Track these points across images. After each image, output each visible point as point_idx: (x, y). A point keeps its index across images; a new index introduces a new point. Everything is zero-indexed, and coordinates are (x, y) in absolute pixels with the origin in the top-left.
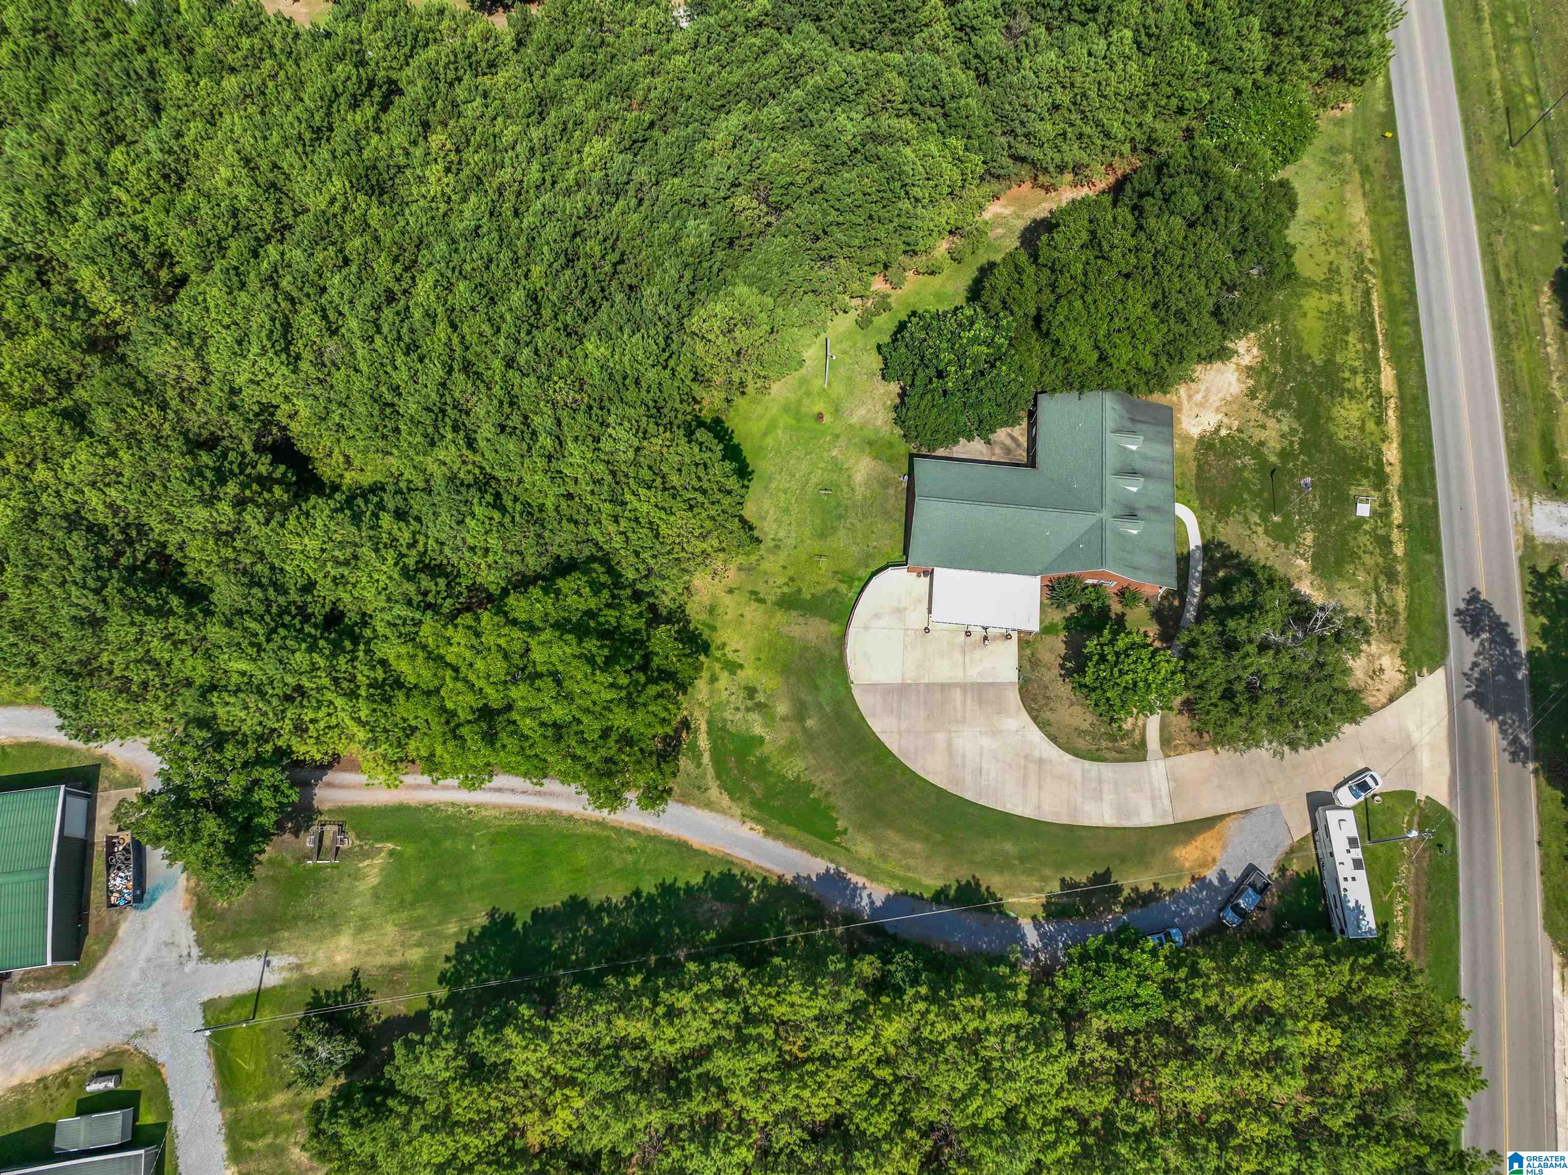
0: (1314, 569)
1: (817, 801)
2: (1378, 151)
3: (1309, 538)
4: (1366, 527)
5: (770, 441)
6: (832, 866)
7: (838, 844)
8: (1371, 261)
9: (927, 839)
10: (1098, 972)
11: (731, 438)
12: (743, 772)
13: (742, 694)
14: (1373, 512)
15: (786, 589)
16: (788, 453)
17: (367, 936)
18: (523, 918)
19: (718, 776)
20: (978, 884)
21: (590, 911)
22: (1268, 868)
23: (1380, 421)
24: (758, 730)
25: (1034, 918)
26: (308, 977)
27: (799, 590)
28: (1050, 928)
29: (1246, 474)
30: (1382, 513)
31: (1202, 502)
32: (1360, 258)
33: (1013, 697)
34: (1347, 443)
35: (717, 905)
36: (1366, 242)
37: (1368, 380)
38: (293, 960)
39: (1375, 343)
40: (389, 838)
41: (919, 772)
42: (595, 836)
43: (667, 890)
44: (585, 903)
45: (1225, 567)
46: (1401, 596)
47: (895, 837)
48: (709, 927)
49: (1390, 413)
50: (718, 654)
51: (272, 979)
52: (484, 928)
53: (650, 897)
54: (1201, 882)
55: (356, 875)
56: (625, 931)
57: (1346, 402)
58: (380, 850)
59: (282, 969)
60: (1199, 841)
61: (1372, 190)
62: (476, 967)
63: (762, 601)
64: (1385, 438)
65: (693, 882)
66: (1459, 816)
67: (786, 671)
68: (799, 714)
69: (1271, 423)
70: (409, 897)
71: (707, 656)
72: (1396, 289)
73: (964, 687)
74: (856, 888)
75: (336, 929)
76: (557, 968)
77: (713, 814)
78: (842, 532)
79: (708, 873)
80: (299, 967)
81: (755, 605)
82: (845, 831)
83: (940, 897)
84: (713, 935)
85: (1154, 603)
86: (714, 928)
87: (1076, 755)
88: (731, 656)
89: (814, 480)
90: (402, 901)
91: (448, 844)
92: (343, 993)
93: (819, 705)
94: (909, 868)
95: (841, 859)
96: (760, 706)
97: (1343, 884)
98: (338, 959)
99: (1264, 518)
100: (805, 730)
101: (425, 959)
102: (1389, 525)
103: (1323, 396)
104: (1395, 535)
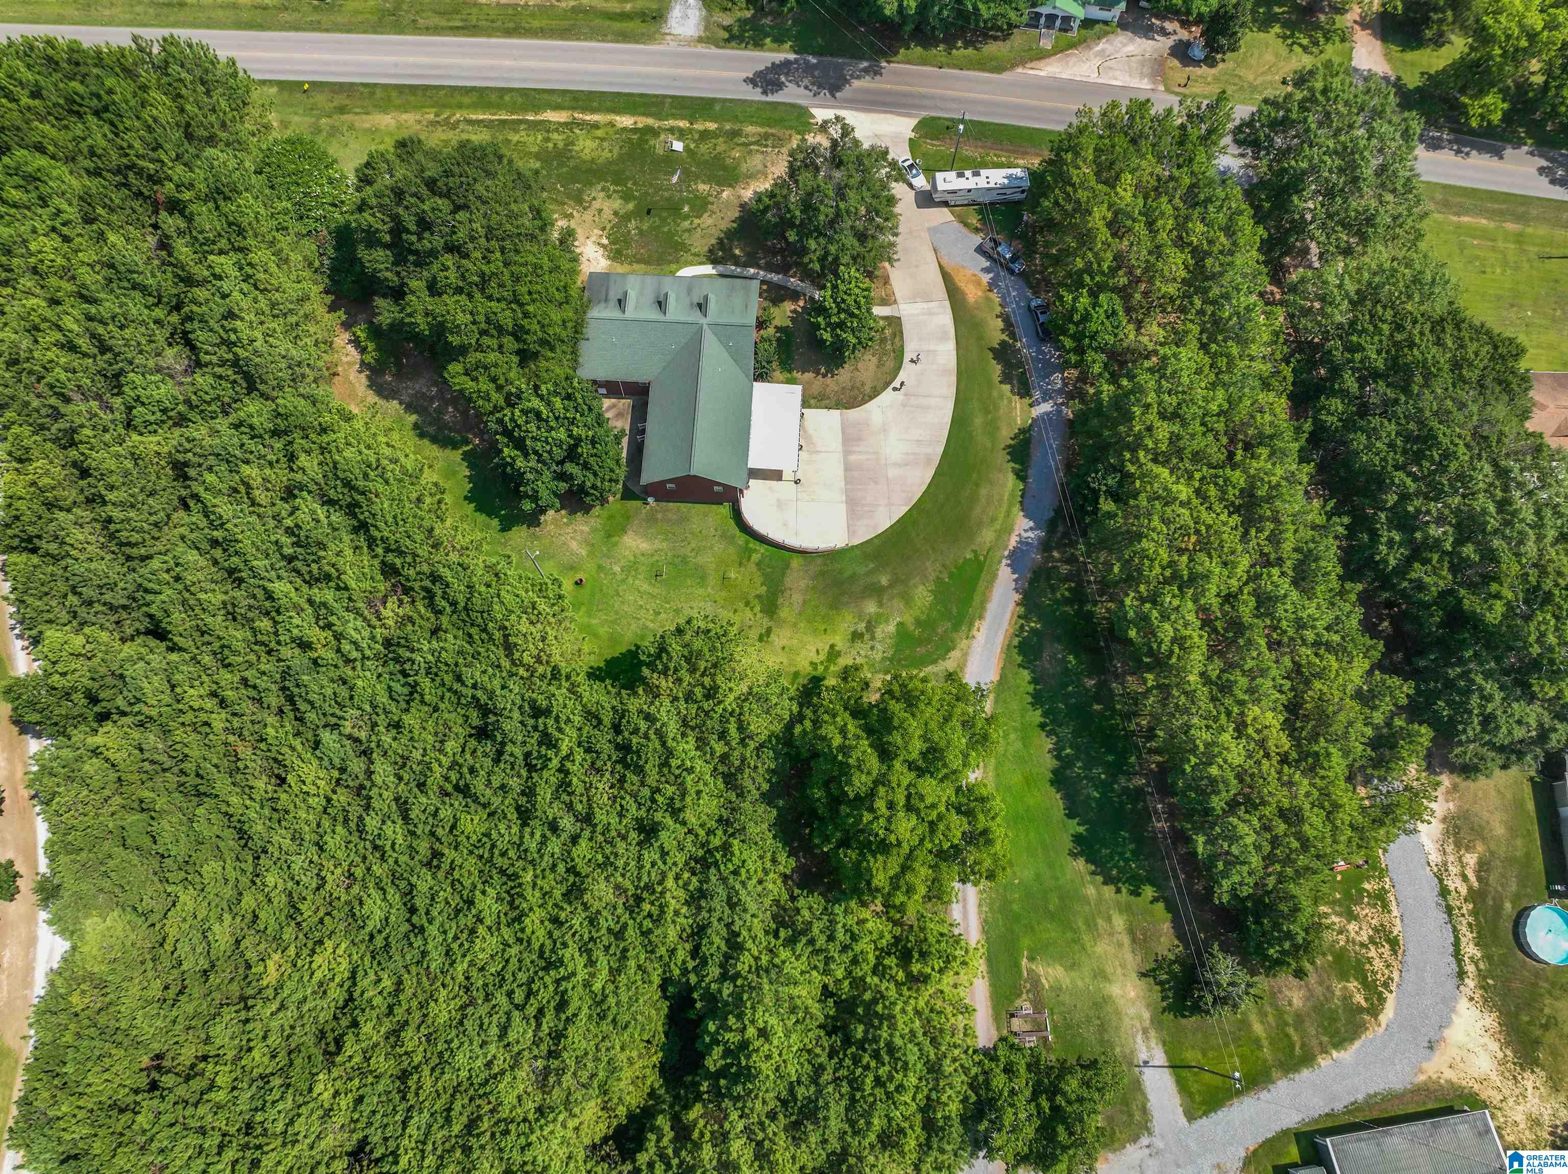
0: (730, 186)
1: (951, 576)
2: (320, 99)
3: (703, 187)
4: (692, 146)
5: (603, 631)
6: (1004, 562)
7: (986, 557)
8: (437, 115)
9: (977, 485)
10: (1092, 338)
11: (599, 669)
12: (929, 641)
13: (858, 645)
14: (679, 139)
15: (758, 608)
16: (617, 613)
17: (1109, 970)
18: (1075, 827)
19: (934, 662)
20: (1009, 446)
21: (1061, 767)
22: (977, 239)
23: (596, 126)
24: (891, 628)
25: (1031, 405)
26: (1152, 1021)
27: (758, 597)
28: (1037, 395)
29: (645, 228)
30: (681, 134)
31: (670, 262)
32: (433, 124)
33: (854, 414)
34: (616, 150)
35: (1045, 655)
36: (418, 117)
37: (557, 130)
38: (1139, 1038)
39: (520, 122)
40: (1017, 965)
41: (924, 488)
42: (996, 769)
43: (1037, 699)
44: (1055, 772)
45: (731, 249)
46: (750, 129)
47: (977, 511)
48: (1064, 660)
49: (588, 118)
50: (821, 668)
51: (1159, 1057)
52: (1087, 861)
53: (1045, 714)
54: (992, 285)
55: (1057, 989)
56: (1076, 733)
57: (576, 148)
58: (1030, 971)
59: (1149, 1049)
60: (962, 285)
61: (362, 107)
62: (1122, 863)
63: (769, 631)
64: (612, 124)
65: (1028, 678)
66: (924, 114)
67: (835, 605)
68: (876, 592)
69: (596, 205)
70: (1069, 935)
71: (824, 678)
72: (466, 100)
73: (847, 453)
74: (1020, 542)
75: (1107, 1000)
76: (1113, 790)
77: (969, 664)
78: (700, 560)
79: (1020, 666)
80: (1145, 1031)
81: (773, 637)
82: (975, 552)
83: (1021, 476)
84: (1071, 658)
85: (766, 304)
86: (1064, 657)
87: (899, 368)
88: (822, 657)
89: (645, 587)
90: (1074, 941)
91: (1015, 907)
92: (1161, 983)
93: (869, 573)
94: (1001, 500)
95: (998, 554)
96: (870, 627)
97: (992, 185)
98: (1132, 994)
99: (686, 217)
100: (891, 586)
101: (1121, 912)
102: (690, 131)
103: (572, 163)
104: (699, 126)
